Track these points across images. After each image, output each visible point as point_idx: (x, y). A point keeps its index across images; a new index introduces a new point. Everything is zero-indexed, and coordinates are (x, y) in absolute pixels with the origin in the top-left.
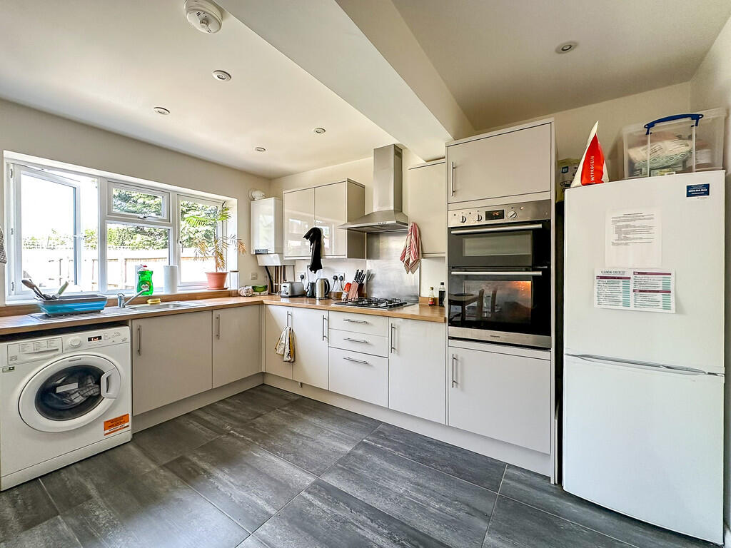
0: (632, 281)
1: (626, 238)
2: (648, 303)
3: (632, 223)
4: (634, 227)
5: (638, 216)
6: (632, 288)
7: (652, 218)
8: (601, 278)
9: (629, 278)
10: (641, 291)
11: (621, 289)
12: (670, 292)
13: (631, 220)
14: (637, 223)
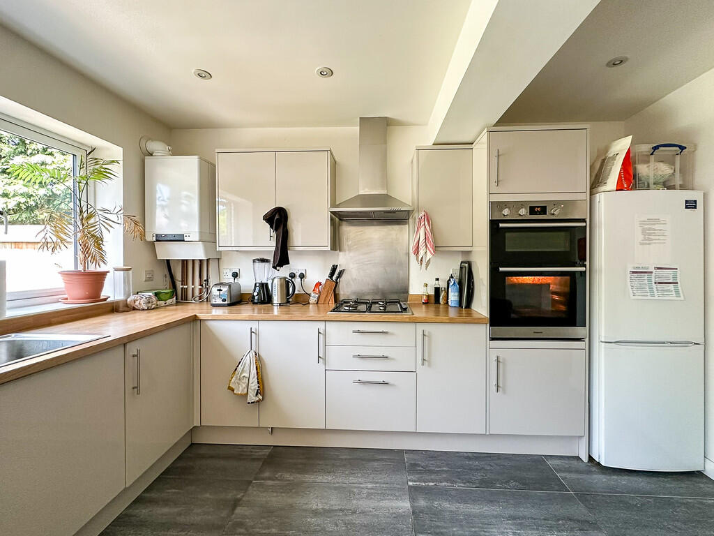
0: (653, 274)
1: (649, 239)
2: (666, 293)
3: (653, 227)
4: (655, 230)
5: (656, 221)
6: (653, 281)
7: (665, 224)
8: (633, 272)
9: (652, 272)
10: (660, 283)
11: (646, 282)
12: (677, 283)
13: (652, 224)
14: (656, 227)
